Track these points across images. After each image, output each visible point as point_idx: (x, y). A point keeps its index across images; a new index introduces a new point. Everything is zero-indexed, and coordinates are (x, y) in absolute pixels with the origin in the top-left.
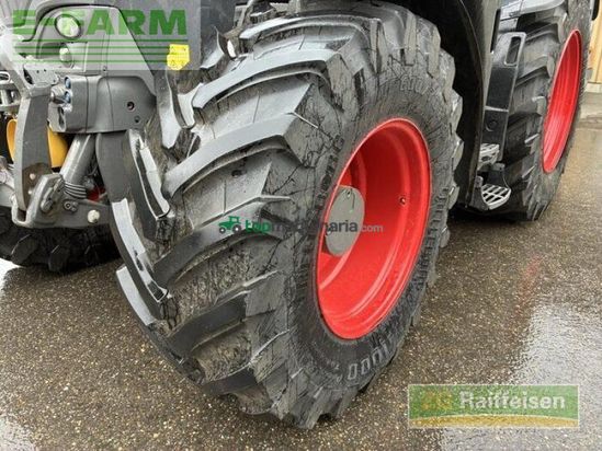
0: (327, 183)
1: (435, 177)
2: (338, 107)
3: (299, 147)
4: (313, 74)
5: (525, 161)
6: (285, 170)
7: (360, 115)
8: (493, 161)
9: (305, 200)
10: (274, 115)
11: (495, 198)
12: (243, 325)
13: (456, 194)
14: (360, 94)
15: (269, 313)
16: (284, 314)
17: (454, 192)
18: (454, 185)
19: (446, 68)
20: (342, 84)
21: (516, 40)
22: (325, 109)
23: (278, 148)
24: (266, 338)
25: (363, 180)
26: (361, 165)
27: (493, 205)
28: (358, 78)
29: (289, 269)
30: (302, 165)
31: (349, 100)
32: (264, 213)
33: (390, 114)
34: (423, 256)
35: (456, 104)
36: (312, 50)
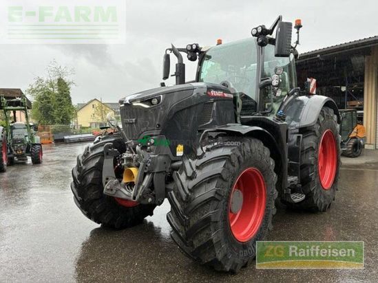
0: (232, 186)
1: (267, 188)
2: (234, 166)
3: (224, 176)
4: (227, 158)
5: (311, 184)
6: (221, 182)
7: (240, 168)
8: (296, 183)
9: (226, 190)
10: (218, 168)
11: (298, 198)
12: (210, 225)
13: (277, 194)
14: (239, 162)
15: (217, 222)
16: (220, 223)
17: (276, 193)
18: (276, 190)
19: (267, 152)
20: (234, 159)
21: (299, 137)
22: (230, 166)
23: (220, 176)
24: (215, 230)
25: (242, 187)
26: (241, 182)
27: (296, 200)
28: (239, 158)
29: (222, 210)
30: (225, 181)
31: (237, 164)
32: (216, 193)
33: (248, 167)
34: (266, 216)
35: (272, 162)
36: (227, 151)
